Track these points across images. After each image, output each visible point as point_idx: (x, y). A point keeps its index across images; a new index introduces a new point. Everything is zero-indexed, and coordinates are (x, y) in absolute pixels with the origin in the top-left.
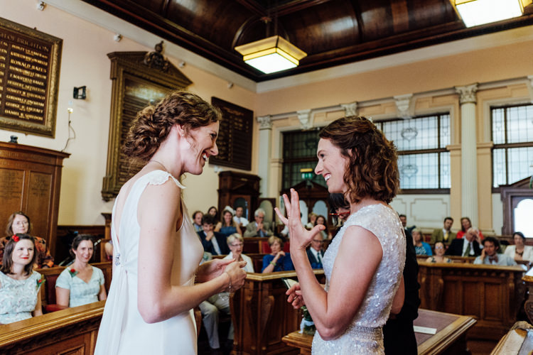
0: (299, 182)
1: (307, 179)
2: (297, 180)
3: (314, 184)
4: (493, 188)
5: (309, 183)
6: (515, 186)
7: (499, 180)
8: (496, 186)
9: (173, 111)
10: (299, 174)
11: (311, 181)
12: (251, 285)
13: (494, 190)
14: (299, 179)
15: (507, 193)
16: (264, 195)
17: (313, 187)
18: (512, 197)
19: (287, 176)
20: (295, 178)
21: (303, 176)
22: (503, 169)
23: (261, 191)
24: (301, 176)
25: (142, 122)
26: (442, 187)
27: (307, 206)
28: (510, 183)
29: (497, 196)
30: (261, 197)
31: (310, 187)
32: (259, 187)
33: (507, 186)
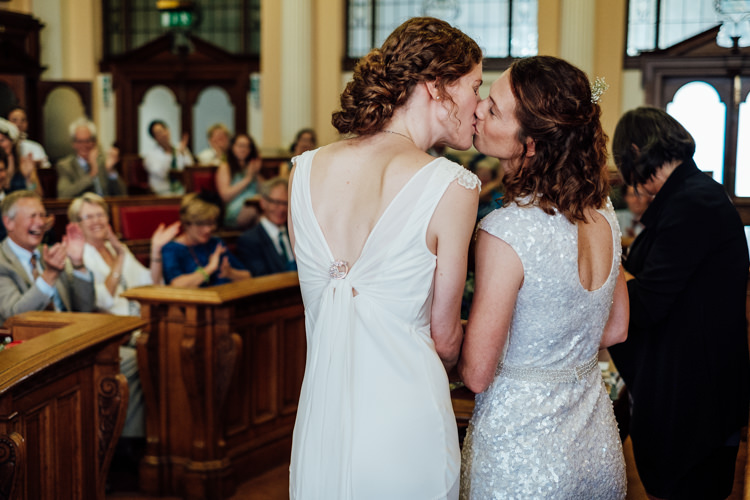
0: (153, 36)
1: (175, 29)
2: (147, 31)
3: (197, 42)
4: (626, 57)
5: (180, 40)
6: (673, 54)
7: (640, 40)
8: (632, 52)
9: (418, 62)
10: (152, 15)
11: (188, 34)
12: (191, 314)
13: (629, 63)
14: (153, 26)
15: (656, 69)
16: (54, 74)
17: (192, 50)
18: (665, 79)
19: (115, 18)
20: (140, 24)
21: (166, 19)
22: (648, 14)
23: (44, 61)
24: (159, 20)
25: (371, 79)
26: (515, 53)
27: (179, 101)
28: (663, 45)
29: (634, 77)
30: (46, 76)
31: (184, 49)
32: (37, 48)
33: (657, 52)
